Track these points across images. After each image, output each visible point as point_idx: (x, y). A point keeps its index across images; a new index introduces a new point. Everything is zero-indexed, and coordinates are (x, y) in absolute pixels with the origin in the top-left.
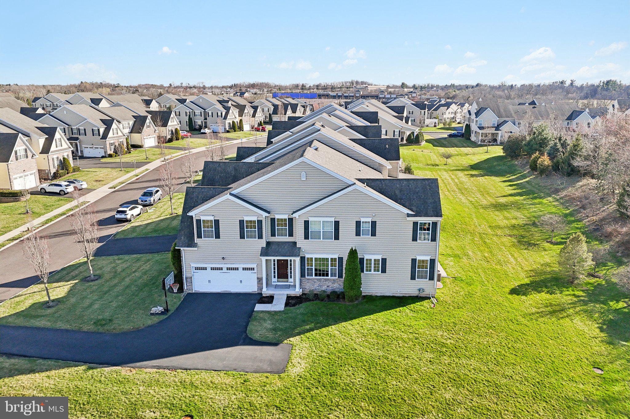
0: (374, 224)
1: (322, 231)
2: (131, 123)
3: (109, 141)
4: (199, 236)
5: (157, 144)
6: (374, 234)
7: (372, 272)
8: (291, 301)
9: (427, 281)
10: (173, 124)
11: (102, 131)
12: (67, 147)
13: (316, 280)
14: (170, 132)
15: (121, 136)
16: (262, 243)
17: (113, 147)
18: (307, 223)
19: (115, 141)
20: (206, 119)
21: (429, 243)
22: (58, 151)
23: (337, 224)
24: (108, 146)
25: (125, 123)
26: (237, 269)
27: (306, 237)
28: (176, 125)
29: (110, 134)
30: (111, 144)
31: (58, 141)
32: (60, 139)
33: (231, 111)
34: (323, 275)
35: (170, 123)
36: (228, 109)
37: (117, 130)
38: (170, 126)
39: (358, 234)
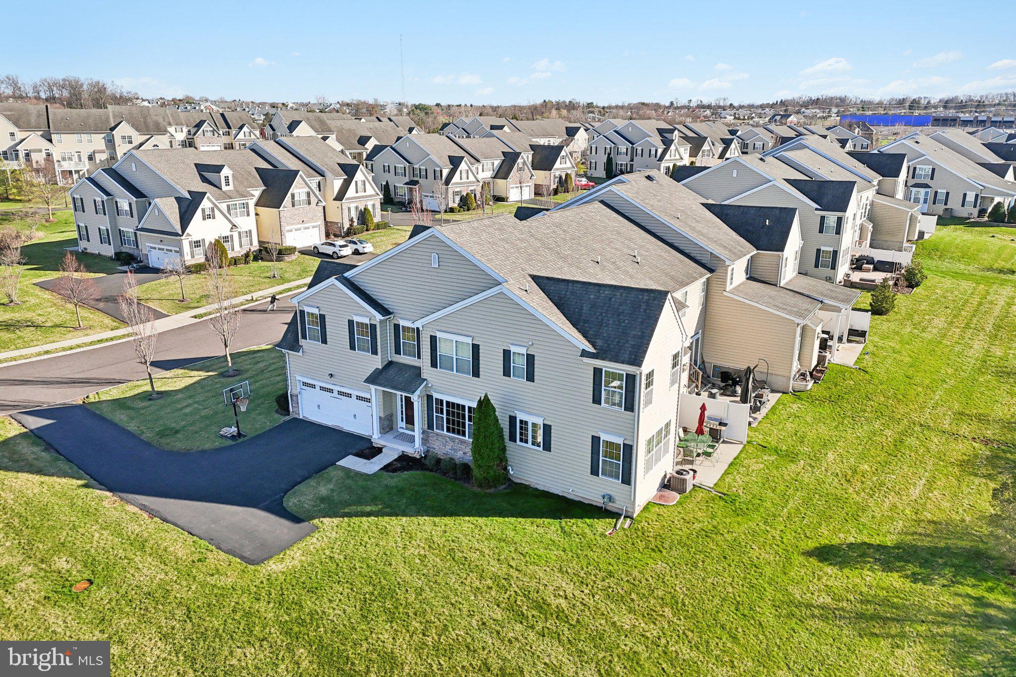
0: (530, 359)
1: (455, 357)
2: (497, 163)
3: (452, 188)
4: (304, 337)
5: (533, 196)
6: (530, 377)
7: (529, 445)
8: (405, 462)
9: (617, 484)
10: (563, 166)
11: (445, 172)
12: (374, 193)
13: (448, 439)
14: (557, 180)
15: (473, 182)
16: (377, 362)
17: (458, 199)
18: (433, 339)
19: (462, 189)
20: (632, 160)
21: (621, 413)
22: (358, 198)
23: (476, 348)
24: (450, 196)
25: (487, 163)
26: (349, 396)
27: (434, 364)
28: (569, 168)
29: (456, 178)
30: (456, 193)
31: (360, 184)
32: (364, 181)
33: (673, 147)
34: (458, 433)
35: (557, 165)
36: (667, 143)
37: (468, 173)
38: (558, 169)
39: (507, 373)
